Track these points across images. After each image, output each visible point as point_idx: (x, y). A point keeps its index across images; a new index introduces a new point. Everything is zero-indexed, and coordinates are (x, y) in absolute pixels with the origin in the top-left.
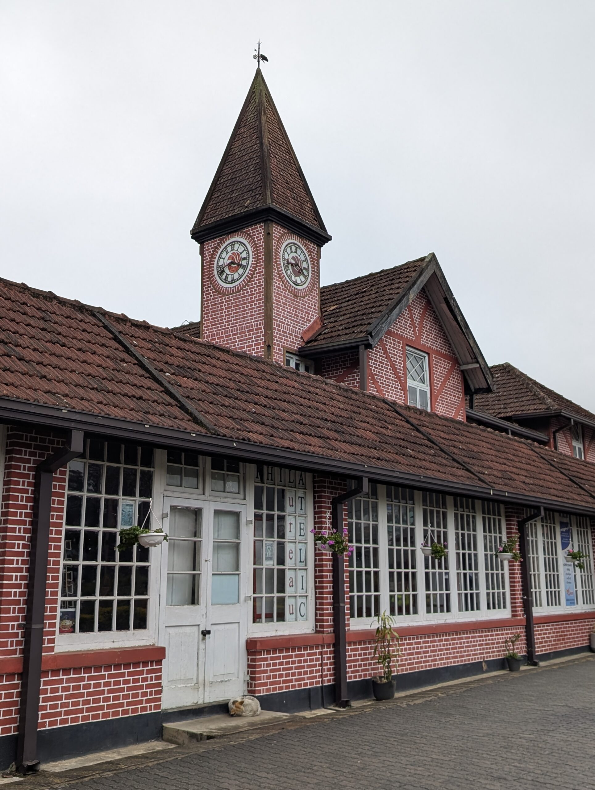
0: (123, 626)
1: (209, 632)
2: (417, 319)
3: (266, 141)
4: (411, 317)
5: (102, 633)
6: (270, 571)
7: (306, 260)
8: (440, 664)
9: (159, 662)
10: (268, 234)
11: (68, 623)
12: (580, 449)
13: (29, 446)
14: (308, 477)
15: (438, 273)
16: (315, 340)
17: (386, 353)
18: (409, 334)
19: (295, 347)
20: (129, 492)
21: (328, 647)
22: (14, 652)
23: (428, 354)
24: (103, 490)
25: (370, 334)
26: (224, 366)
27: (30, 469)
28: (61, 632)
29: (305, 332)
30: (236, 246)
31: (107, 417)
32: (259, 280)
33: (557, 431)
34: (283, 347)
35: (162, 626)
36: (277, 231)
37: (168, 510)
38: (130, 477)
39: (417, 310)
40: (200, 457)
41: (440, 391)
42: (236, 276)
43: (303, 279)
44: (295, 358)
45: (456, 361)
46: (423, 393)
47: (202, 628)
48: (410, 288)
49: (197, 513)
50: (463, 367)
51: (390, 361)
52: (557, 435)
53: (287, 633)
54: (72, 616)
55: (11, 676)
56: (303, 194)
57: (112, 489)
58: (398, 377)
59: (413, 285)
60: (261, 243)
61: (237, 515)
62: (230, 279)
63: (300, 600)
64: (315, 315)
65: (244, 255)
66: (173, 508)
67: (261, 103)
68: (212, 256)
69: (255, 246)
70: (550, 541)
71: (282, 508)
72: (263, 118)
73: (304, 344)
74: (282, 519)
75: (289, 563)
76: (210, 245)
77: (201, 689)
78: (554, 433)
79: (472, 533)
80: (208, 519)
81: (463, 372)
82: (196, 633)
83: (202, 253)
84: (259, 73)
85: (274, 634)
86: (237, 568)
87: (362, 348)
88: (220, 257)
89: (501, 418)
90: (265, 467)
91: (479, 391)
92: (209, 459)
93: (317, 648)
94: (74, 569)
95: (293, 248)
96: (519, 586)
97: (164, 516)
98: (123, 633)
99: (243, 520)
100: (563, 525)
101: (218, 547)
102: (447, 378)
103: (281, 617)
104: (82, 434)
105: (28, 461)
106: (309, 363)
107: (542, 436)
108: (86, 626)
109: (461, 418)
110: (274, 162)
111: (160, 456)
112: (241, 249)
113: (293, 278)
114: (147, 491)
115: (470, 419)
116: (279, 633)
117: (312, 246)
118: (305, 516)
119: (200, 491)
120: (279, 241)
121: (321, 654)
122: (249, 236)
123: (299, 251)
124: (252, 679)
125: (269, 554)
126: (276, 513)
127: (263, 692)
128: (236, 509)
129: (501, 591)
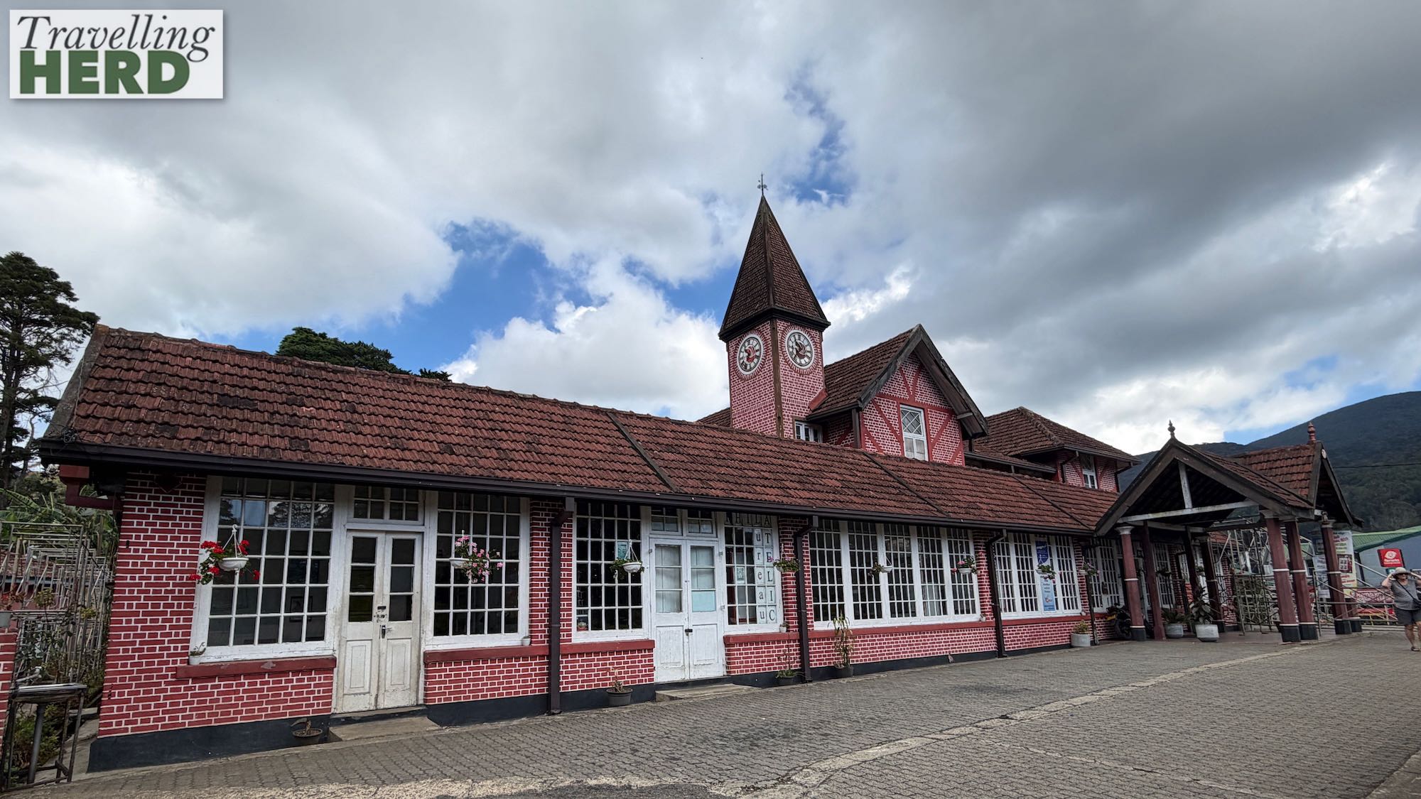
0: (623, 625)
1: (691, 631)
2: (910, 381)
3: (769, 255)
4: (905, 380)
5: (608, 631)
6: (742, 588)
7: (809, 344)
8: (903, 656)
9: (651, 650)
10: (774, 330)
11: (584, 624)
12: (1092, 477)
13: (544, 510)
14: (774, 519)
15: (925, 340)
16: (819, 409)
17: (880, 412)
18: (904, 395)
19: (803, 416)
20: (623, 536)
21: (794, 641)
22: (543, 642)
23: (923, 409)
24: (603, 535)
25: (860, 399)
26: (710, 440)
27: (546, 524)
28: (578, 630)
29: (811, 403)
30: (751, 341)
31: (593, 486)
32: (769, 366)
33: (1064, 463)
34: (792, 417)
35: (654, 627)
36: (781, 325)
37: (653, 548)
38: (623, 526)
39: (910, 373)
40: (678, 510)
41: (937, 439)
42: (753, 365)
43: (807, 360)
44: (804, 424)
45: (951, 413)
46: (919, 442)
47: (685, 628)
48: (897, 357)
49: (678, 549)
50: (959, 417)
51: (885, 419)
52: (1065, 466)
53: (759, 632)
54: (586, 620)
55: (542, 657)
56: (804, 291)
57: (610, 534)
58: (894, 432)
59: (900, 354)
60: (768, 337)
61: (711, 549)
62: (748, 368)
63: (769, 609)
64: (820, 387)
65: (757, 348)
66: (657, 546)
67: (765, 224)
68: (735, 352)
69: (765, 340)
70: (1024, 557)
71: (750, 541)
72: (767, 236)
73: (811, 413)
74: (750, 551)
75: (758, 582)
76: (733, 343)
77: (687, 669)
78: (1061, 465)
79: (937, 554)
80: (686, 553)
81: (959, 420)
82: (682, 631)
83: (728, 350)
84: (763, 200)
85: (747, 632)
86: (714, 587)
87: (854, 412)
88: (741, 351)
89: (1013, 456)
90: (734, 514)
91: (975, 436)
92: (685, 512)
93: (784, 642)
94: (585, 589)
95: (797, 337)
96: (987, 595)
97: (650, 551)
98: (624, 631)
99: (716, 553)
100: (1038, 544)
101: (696, 573)
102: (944, 427)
103: (753, 620)
104: (573, 499)
105: (545, 520)
106: (817, 427)
107: (1050, 469)
108: (597, 626)
109: (959, 462)
110: (776, 269)
111: (646, 511)
112: (755, 343)
113: (798, 360)
114: (636, 534)
115: (970, 461)
116: (751, 632)
117: (813, 332)
118: (772, 547)
119: (680, 533)
120: (784, 332)
121: (787, 646)
122: (761, 333)
123: (802, 338)
124: (728, 663)
125: (740, 576)
126: (745, 546)
127: (737, 672)
128: (710, 544)
129: (970, 599)
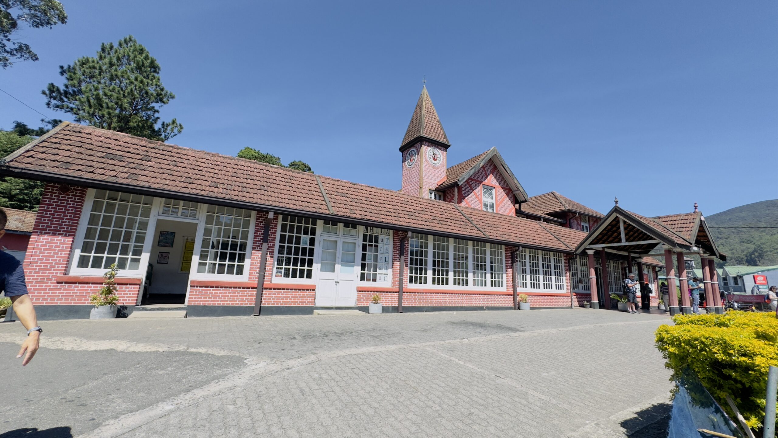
0: (301, 277)
1: (338, 282)
3: (423, 112)
5: (292, 278)
6: (369, 264)
9: (314, 290)
10: (422, 146)
11: (280, 274)
12: (586, 227)
14: (391, 231)
16: (442, 185)
17: (471, 188)
19: (434, 188)
20: (306, 233)
21: (396, 292)
22: (255, 281)
23: (495, 188)
24: (295, 233)
25: (459, 181)
28: (276, 277)
29: (439, 182)
31: (285, 207)
32: (419, 163)
34: (428, 188)
35: (318, 279)
36: (426, 145)
37: (322, 241)
38: (306, 229)
39: (490, 170)
40: (339, 222)
44: (434, 192)
45: (510, 190)
46: (491, 203)
47: (336, 281)
49: (335, 242)
51: (473, 191)
52: (572, 220)
53: (376, 286)
54: (281, 272)
55: (253, 288)
57: (299, 233)
58: (479, 198)
59: (483, 160)
63: (384, 275)
64: (444, 175)
66: (325, 240)
67: (424, 98)
69: (418, 151)
70: (534, 261)
71: (377, 242)
72: (424, 104)
73: (438, 186)
74: (376, 246)
75: (379, 261)
78: (570, 219)
79: (483, 256)
80: (340, 244)
81: (514, 194)
82: (333, 282)
85: (370, 286)
86: (354, 262)
87: (456, 186)
89: (545, 214)
90: (369, 228)
91: (522, 202)
92: (342, 225)
93: (391, 292)
94: (282, 257)
97: (320, 242)
98: (301, 279)
99: (357, 246)
102: (505, 198)
103: (374, 280)
104: (271, 210)
105: (262, 222)
106: (441, 193)
107: (561, 221)
108: (286, 276)
109: (512, 214)
111: (320, 223)
114: (313, 234)
115: (518, 214)
116: (372, 286)
118: (389, 246)
119: (338, 235)
120: (427, 148)
121: (392, 295)
122: (416, 148)
124: (358, 300)
125: (370, 258)
126: (373, 244)
127: (362, 305)
128: (354, 241)
129: (500, 280)
